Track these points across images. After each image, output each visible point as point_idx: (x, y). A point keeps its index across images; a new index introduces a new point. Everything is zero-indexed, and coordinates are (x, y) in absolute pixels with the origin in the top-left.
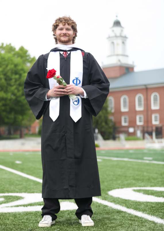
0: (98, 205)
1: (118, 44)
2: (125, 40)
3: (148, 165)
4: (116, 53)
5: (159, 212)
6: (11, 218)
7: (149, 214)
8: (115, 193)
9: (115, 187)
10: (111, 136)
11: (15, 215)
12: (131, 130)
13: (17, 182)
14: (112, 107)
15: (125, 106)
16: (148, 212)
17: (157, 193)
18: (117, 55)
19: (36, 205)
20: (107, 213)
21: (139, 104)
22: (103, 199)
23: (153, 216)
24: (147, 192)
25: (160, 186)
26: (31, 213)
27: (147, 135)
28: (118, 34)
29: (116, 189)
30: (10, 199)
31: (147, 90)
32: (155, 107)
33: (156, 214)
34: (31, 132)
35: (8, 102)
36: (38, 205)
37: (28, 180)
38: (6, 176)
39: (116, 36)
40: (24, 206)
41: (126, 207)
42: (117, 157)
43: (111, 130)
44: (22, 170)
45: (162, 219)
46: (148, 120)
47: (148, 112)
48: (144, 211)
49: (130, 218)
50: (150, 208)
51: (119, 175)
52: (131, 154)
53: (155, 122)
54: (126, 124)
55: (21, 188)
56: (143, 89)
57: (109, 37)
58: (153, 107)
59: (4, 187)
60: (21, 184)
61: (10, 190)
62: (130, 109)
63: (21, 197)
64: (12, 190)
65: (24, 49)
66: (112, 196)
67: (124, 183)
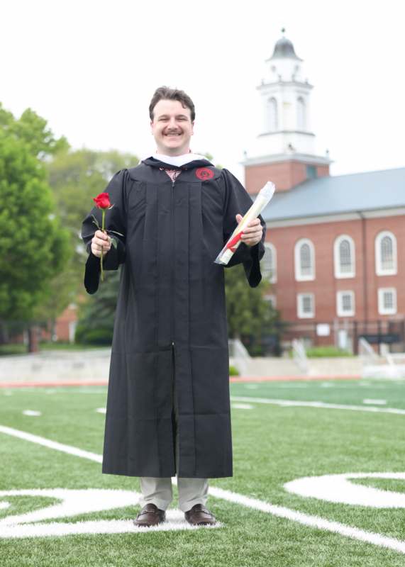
0: (261, 515)
1: (285, 103)
2: (307, 93)
4: (281, 128)
6: (36, 550)
8: (301, 487)
9: (301, 474)
11: (46, 545)
12: (323, 330)
13: (35, 462)
14: (271, 270)
15: (305, 267)
16: (397, 533)
18: (285, 132)
19: (97, 518)
20: (290, 536)
21: (342, 260)
22: (273, 503)
24: (385, 485)
26: (87, 539)
28: (287, 78)
29: (303, 476)
30: (24, 503)
32: (384, 269)
34: (56, 338)
36: (103, 519)
37: (65, 457)
38: (3, 448)
39: (282, 83)
40: (66, 520)
41: (336, 521)
43: (274, 331)
44: (45, 433)
47: (367, 282)
48: (386, 530)
51: (305, 443)
52: (328, 391)
53: (387, 310)
54: (310, 315)
55: (50, 475)
56: (353, 222)
57: (263, 85)
58: (381, 271)
59: (5, 476)
60: (50, 468)
61: (21, 482)
62: (318, 274)
63: (54, 499)
64: (28, 483)
65: (36, 117)
66: (295, 495)
67: (320, 462)
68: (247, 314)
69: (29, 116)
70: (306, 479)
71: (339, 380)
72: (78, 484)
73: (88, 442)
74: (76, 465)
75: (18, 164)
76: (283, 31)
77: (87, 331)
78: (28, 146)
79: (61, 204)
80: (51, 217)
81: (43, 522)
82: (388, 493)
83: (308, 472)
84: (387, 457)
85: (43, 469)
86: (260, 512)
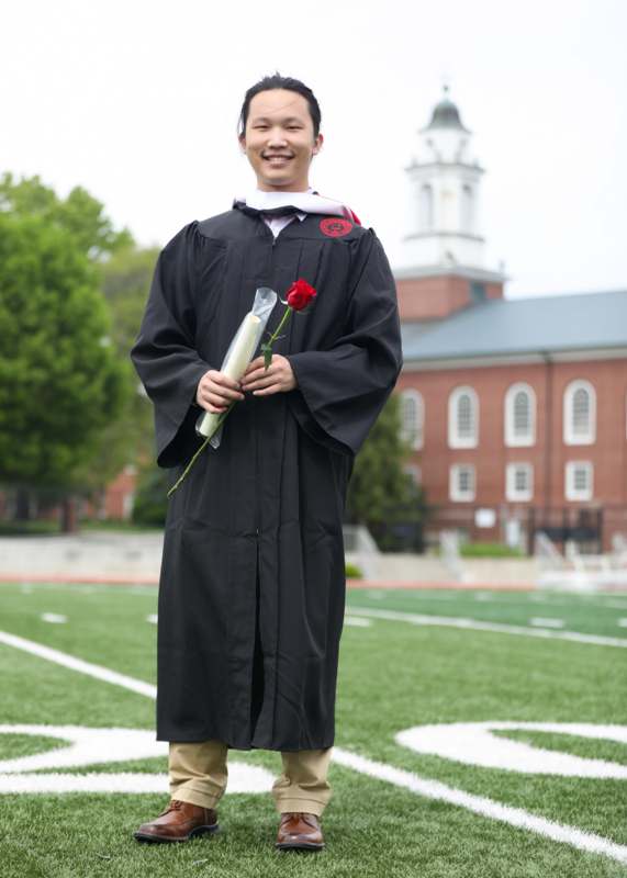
0: (355, 777)
1: (446, 194)
2: (476, 180)
3: (546, 644)
4: (439, 226)
5: (591, 813)
7: (552, 817)
8: (421, 739)
9: (423, 720)
11: (35, 804)
12: (485, 519)
13: (46, 687)
14: (414, 430)
15: (464, 427)
16: (548, 810)
17: (582, 744)
18: (443, 235)
21: (517, 420)
22: (375, 759)
23: (566, 827)
24: (541, 741)
25: (595, 721)
27: (543, 541)
28: (448, 156)
29: (424, 723)
30: (17, 745)
31: (549, 370)
32: (577, 434)
33: (582, 819)
34: (104, 514)
35: (22, 394)
36: (127, 771)
37: (90, 681)
38: (3, 665)
39: (440, 165)
40: (74, 771)
41: (463, 790)
42: (431, 613)
43: (414, 516)
44: (67, 647)
45: (603, 836)
46: (549, 484)
47: (550, 453)
48: (532, 806)
49: (478, 831)
50: (557, 796)
51: (438, 678)
52: (484, 605)
53: (578, 491)
54: (468, 496)
55: (62, 707)
56: (534, 367)
57: (415, 166)
58: (572, 437)
60: (64, 696)
61: (19, 714)
62: (483, 438)
63: (62, 741)
64: (29, 716)
65: (89, 198)
66: (408, 750)
67: (454, 705)
68: (378, 491)
69: (79, 197)
70: (429, 728)
71: (502, 592)
72: (101, 721)
75: (59, 264)
76: (446, 89)
77: (149, 506)
78: (75, 239)
79: (119, 323)
80: (105, 342)
81: (38, 772)
82: (544, 752)
83: (433, 718)
84: (556, 702)
85: (55, 696)
86: (355, 772)
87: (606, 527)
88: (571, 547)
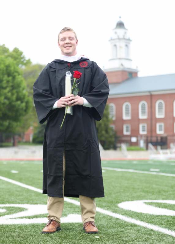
1: (120, 47)
2: (129, 43)
3: (156, 176)
4: (119, 57)
6: (17, 230)
8: (125, 205)
9: (125, 200)
10: (112, 146)
11: (21, 227)
12: (134, 140)
13: (17, 193)
14: (113, 115)
15: (127, 114)
16: (164, 226)
17: (170, 206)
18: (120, 59)
19: (42, 217)
21: (142, 111)
22: (113, 212)
23: (170, 231)
24: (159, 205)
25: (173, 199)
27: (150, 145)
28: (121, 37)
30: (12, 210)
31: (151, 97)
32: (160, 115)
34: (24, 140)
36: (44, 217)
37: (28, 191)
38: (3, 186)
39: (119, 39)
40: (29, 218)
42: (121, 168)
43: (113, 139)
44: (20, 180)
46: (152, 130)
47: (152, 120)
48: (161, 224)
51: (126, 187)
52: (135, 165)
53: (160, 132)
54: (129, 133)
55: (22, 198)
56: (147, 96)
57: (112, 39)
58: (158, 116)
59: (4, 198)
60: (22, 195)
61: (10, 201)
62: (132, 117)
63: (24, 208)
64: (13, 201)
65: (19, 50)
66: (122, 209)
67: (132, 195)
68: (104, 132)
69: (16, 50)
70: (127, 202)
71: (140, 160)
72: (34, 202)
73: (38, 184)
74: (33, 194)
76: (120, 17)
77: (38, 138)
79: (28, 86)
80: (25, 92)
81: (19, 218)
82: (160, 209)
83: (127, 199)
84: (160, 193)
85: (19, 195)
86: (108, 216)
87: (168, 141)
88: (159, 147)
